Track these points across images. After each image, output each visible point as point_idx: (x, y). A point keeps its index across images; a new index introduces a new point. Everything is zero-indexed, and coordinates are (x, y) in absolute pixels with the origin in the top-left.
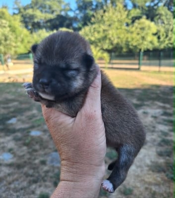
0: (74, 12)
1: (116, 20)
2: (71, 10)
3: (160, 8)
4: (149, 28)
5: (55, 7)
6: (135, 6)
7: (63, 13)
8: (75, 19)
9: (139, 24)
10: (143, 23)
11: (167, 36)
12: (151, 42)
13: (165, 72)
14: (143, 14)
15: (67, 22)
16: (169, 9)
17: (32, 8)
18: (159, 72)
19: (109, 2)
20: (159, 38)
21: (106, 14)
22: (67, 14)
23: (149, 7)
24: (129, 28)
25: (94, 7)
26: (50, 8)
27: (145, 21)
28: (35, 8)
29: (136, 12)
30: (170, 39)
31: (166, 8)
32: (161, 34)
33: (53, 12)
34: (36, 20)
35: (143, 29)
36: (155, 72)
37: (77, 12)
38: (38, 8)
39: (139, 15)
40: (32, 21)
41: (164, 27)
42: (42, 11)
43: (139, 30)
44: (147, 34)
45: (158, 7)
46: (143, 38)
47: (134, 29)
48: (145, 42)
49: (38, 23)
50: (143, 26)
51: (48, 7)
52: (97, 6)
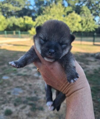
0: (33, 6)
1: (57, 13)
2: (31, 5)
3: (84, 7)
4: (77, 18)
5: (21, 3)
6: (69, 5)
7: (26, 7)
8: (33, 11)
9: (71, 16)
10: (73, 15)
11: (87, 24)
12: (78, 27)
13: (85, 45)
14: (73, 10)
15: (29, 12)
16: (89, 8)
17: (7, 3)
18: (81, 44)
19: (54, 2)
20: (82, 24)
21: (52, 9)
22: (28, 8)
23: (77, 6)
24: (65, 18)
25: (45, 4)
26: (18, 3)
27: (74, 14)
28: (9, 3)
29: (69, 9)
30: (88, 26)
31: (87, 7)
32: (83, 22)
33: (20, 6)
34: (9, 11)
35: (73, 19)
37: (35, 7)
38: (11, 3)
39: (71, 10)
40: (7, 11)
41: (85, 18)
42: (13, 5)
43: (70, 19)
44: (75, 22)
45: (82, 6)
46: (73, 24)
47: (67, 19)
48: (74, 27)
49: (11, 12)
50: (73, 17)
51: (17, 3)
52: (47, 4)
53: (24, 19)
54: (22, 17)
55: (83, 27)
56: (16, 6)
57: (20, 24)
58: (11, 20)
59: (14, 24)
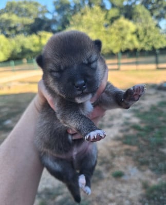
0: (53, 14)
1: (94, 22)
2: (48, 12)
3: (138, 8)
4: (128, 27)
5: (31, 10)
6: (113, 6)
7: (41, 16)
8: (54, 21)
9: (118, 24)
10: (121, 23)
11: (145, 34)
12: (131, 41)
13: (142, 70)
14: (120, 13)
15: (46, 25)
16: (147, 7)
17: (7, 12)
18: (137, 70)
19: (87, 3)
20: (138, 36)
21: (85, 17)
22: (44, 17)
23: (127, 6)
24: (109, 29)
25: (72, 9)
26: (26, 10)
27: (123, 21)
28: (10, 13)
29: (113, 13)
30: (149, 37)
31: (143, 7)
32: (139, 33)
33: (30, 15)
34: (12, 25)
35: (121, 29)
36: (133, 71)
37: (56, 14)
38: (13, 13)
39: (118, 15)
40: (8, 26)
41: (142, 26)
42: (18, 15)
43: (117, 31)
44: (126, 34)
45: (136, 6)
46: (123, 38)
47: (112, 30)
48: (126, 43)
49: (15, 28)
50: (121, 26)
51: (24, 10)
52: (75, 7)
53: (40, 37)
54: (36, 34)
55: (140, 41)
56: (22, 16)
57: (34, 46)
58: (18, 41)
59: (22, 48)
